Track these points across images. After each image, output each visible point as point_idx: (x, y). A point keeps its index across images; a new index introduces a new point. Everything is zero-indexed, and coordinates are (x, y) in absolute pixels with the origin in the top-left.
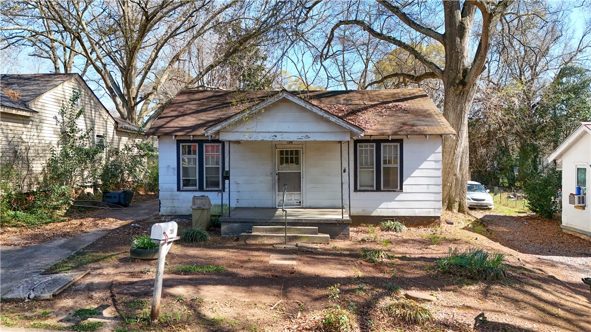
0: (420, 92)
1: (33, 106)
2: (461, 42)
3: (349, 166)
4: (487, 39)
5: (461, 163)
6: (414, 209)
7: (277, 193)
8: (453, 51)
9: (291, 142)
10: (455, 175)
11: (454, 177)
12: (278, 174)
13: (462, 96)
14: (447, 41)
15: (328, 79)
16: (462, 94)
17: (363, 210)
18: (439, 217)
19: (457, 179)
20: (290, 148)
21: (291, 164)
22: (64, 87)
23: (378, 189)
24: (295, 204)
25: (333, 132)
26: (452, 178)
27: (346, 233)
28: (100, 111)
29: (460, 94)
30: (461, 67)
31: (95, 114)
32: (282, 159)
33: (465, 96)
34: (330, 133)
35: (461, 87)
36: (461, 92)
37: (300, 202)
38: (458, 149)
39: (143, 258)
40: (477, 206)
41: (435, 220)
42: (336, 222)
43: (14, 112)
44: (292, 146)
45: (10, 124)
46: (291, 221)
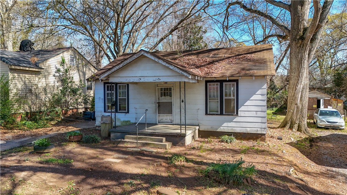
0: (269, 47)
1: (42, 65)
2: (301, 9)
3: (185, 98)
4: (318, 5)
5: (301, 96)
6: (246, 128)
7: (158, 115)
8: (296, 16)
9: (166, 83)
10: (296, 104)
11: (296, 106)
12: (159, 103)
13: (303, 47)
14: (291, 9)
15: (230, 42)
16: (302, 46)
17: (211, 127)
18: (264, 134)
19: (298, 108)
20: (166, 86)
21: (167, 97)
22: (64, 55)
23: (221, 114)
24: (169, 122)
25: (174, 76)
26: (294, 106)
27: (183, 142)
28: (89, 67)
29: (300, 47)
30: (302, 27)
31: (86, 69)
32: (161, 93)
33: (304, 48)
34: (173, 76)
35: (300, 41)
36: (301, 45)
37: (172, 121)
38: (299, 86)
39: (37, 152)
40: (330, 127)
41: (261, 136)
42: (177, 135)
43: (27, 69)
44: (167, 85)
45: (26, 75)
46: (149, 133)
